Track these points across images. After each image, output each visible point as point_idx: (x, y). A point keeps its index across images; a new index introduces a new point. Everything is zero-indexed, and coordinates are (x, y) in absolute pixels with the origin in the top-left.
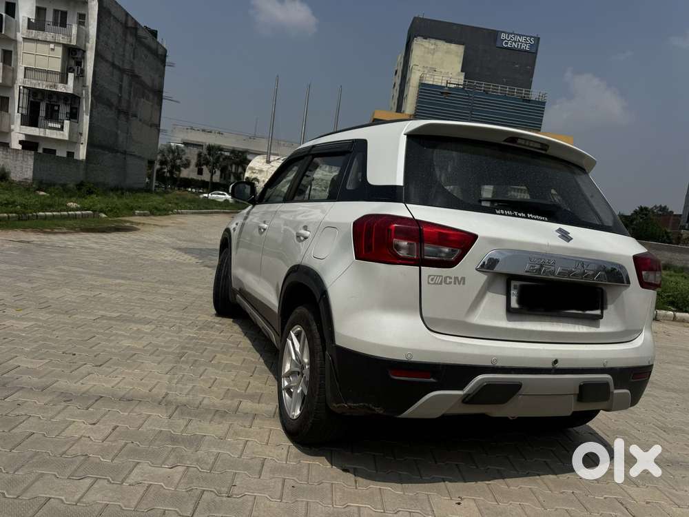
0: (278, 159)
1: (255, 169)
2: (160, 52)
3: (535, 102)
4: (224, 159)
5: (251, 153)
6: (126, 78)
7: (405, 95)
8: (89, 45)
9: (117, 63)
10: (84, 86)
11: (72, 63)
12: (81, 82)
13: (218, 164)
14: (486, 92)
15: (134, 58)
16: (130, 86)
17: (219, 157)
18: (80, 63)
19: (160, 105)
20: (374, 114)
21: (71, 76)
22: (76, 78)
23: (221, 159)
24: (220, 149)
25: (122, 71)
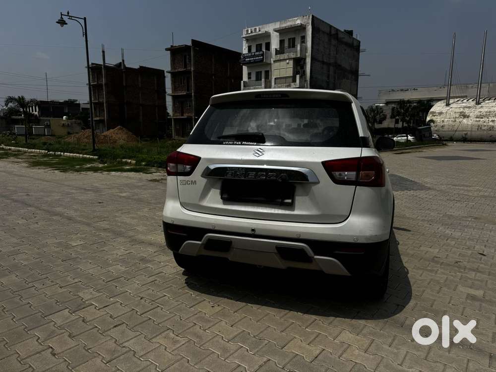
0: (458, 101)
1: (435, 113)
2: (355, 44)
4: (412, 109)
5: (434, 100)
6: (332, 68)
8: (307, 54)
9: (325, 61)
10: (306, 81)
11: (299, 68)
12: (303, 78)
13: (407, 114)
15: (337, 54)
16: (335, 73)
17: (408, 108)
18: (303, 66)
19: (357, 80)
21: (298, 77)
22: (301, 77)
23: (410, 110)
24: (409, 102)
25: (329, 64)
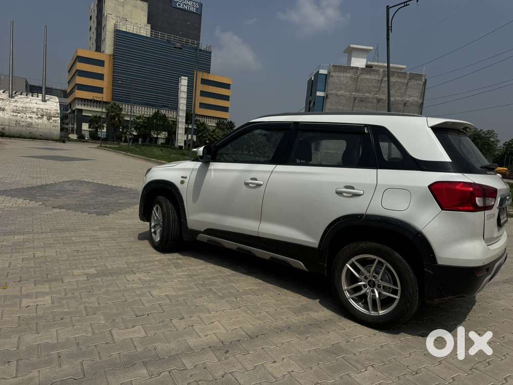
3: (204, 51)
7: (102, 39)
14: (168, 41)
20: (76, 52)
